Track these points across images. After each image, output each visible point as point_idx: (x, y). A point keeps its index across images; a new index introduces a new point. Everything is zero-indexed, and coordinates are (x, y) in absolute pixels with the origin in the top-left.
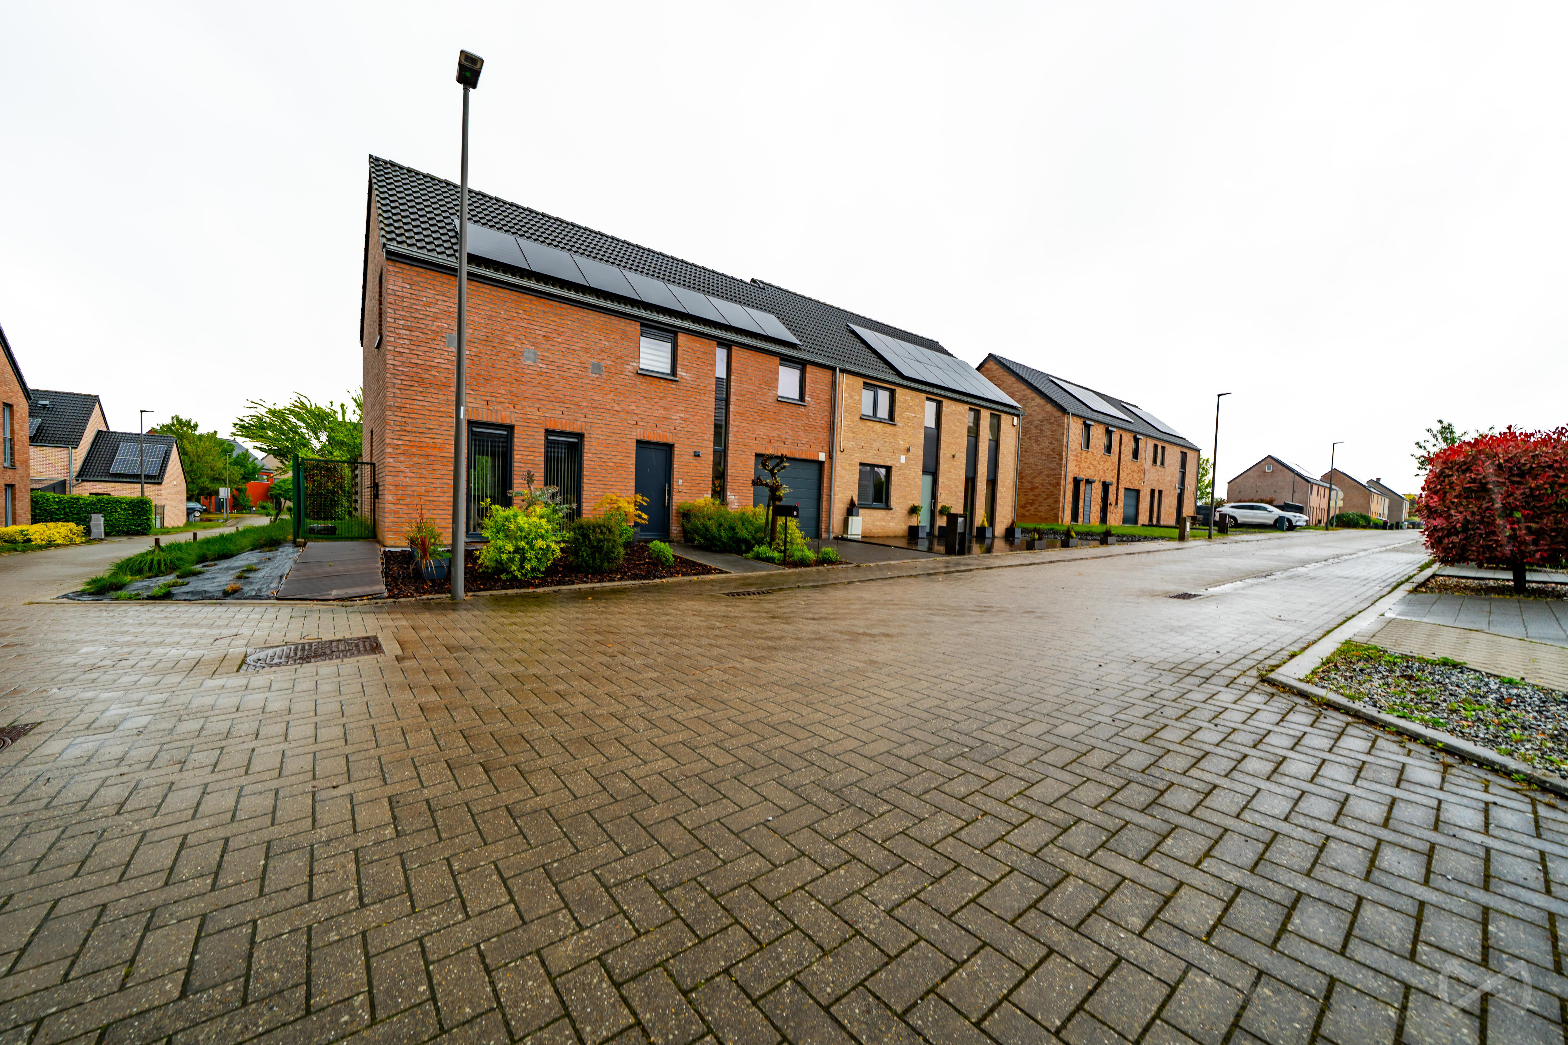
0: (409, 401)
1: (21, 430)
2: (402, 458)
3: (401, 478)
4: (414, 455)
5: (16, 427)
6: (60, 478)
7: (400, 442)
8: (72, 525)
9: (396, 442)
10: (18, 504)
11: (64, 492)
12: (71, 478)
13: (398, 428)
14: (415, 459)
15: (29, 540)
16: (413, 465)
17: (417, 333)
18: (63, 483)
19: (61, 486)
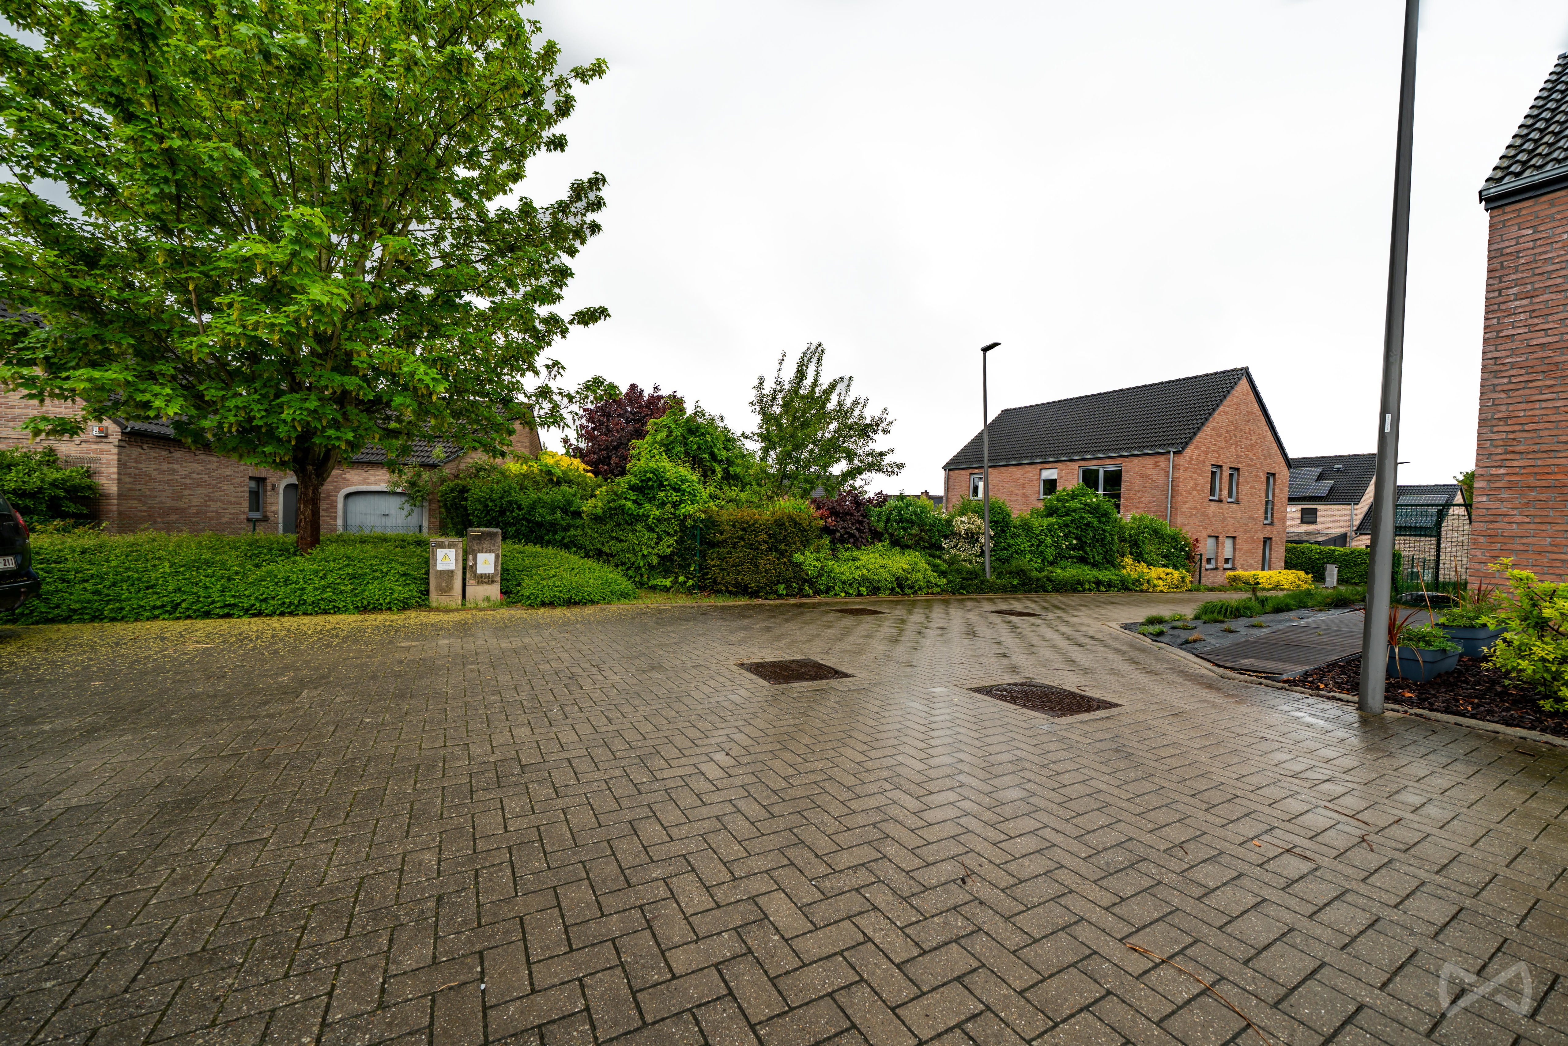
0: (1523, 406)
1: (1281, 493)
2: (1505, 494)
3: (1502, 525)
4: (1531, 488)
5: (1277, 491)
6: (1343, 531)
7: (1502, 471)
8: (1302, 574)
9: (1494, 471)
10: (1274, 554)
11: (1344, 544)
12: (1350, 532)
13: (1499, 450)
14: (1533, 495)
15: (1258, 583)
16: (1528, 504)
17: (1546, 297)
18: (1344, 536)
19: (1342, 539)
